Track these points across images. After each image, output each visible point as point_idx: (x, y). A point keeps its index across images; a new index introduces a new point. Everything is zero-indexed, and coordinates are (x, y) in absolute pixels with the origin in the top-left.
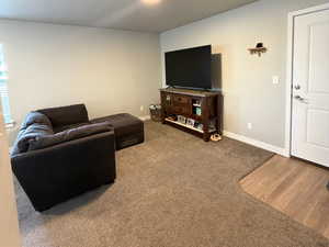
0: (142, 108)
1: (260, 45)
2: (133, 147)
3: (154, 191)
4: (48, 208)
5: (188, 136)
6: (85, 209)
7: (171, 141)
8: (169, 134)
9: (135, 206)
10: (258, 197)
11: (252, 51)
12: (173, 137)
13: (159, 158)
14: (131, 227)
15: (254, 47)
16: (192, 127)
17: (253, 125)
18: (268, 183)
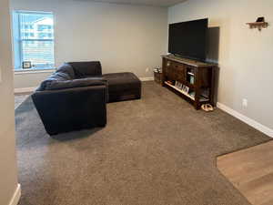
0: (147, 70)
1: (261, 20)
2: (130, 102)
3: (131, 143)
4: (56, 134)
5: (181, 101)
6: (77, 143)
7: (164, 102)
8: (164, 96)
9: (112, 151)
10: (231, 180)
11: (252, 25)
12: (166, 100)
13: (147, 116)
14: (102, 168)
15: (254, 21)
16: (186, 94)
17: (248, 103)
18: (250, 170)
